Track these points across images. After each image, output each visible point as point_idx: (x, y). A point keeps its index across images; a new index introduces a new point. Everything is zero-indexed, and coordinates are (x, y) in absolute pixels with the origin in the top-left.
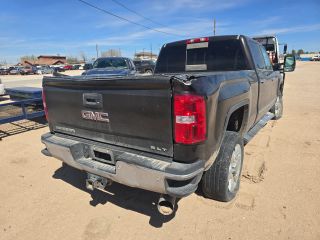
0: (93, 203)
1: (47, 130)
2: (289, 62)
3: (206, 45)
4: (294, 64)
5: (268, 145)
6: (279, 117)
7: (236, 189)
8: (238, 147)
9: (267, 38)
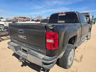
0: (22, 66)
1: (10, 40)
2: (93, 21)
3: (65, 15)
4: (95, 22)
5: (84, 49)
6: (89, 39)
7: (71, 64)
8: (73, 50)
9: (87, 13)
